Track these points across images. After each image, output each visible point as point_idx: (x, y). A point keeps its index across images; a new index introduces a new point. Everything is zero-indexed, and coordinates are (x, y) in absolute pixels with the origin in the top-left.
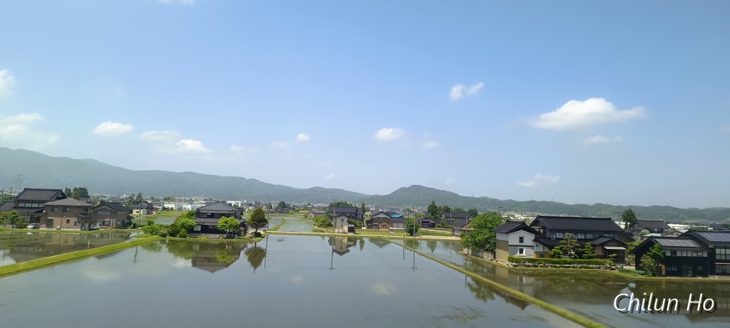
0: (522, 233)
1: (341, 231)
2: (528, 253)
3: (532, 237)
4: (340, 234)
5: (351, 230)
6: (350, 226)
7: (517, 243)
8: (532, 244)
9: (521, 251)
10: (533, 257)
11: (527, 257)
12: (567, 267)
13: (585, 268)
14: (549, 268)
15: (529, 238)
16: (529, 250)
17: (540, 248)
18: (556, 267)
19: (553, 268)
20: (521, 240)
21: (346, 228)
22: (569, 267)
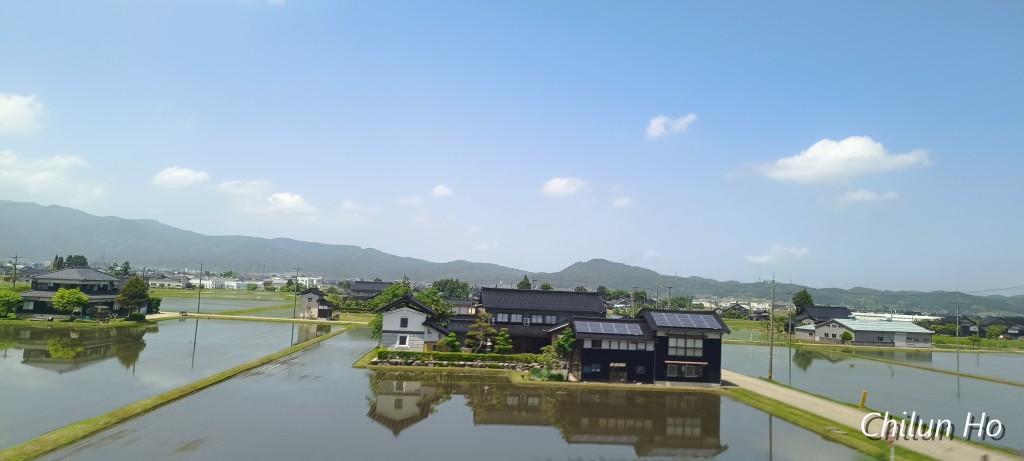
0: (405, 312)
1: (306, 315)
2: (414, 344)
3: (423, 318)
4: (306, 320)
5: (322, 314)
6: (321, 307)
7: (397, 327)
8: (422, 329)
9: (403, 341)
10: (421, 350)
11: (411, 350)
12: (460, 366)
13: (490, 367)
14: (431, 367)
15: (416, 320)
16: (416, 337)
17: (434, 336)
18: (442, 365)
19: (437, 367)
20: (404, 322)
21: (315, 312)
22: (464, 365)
